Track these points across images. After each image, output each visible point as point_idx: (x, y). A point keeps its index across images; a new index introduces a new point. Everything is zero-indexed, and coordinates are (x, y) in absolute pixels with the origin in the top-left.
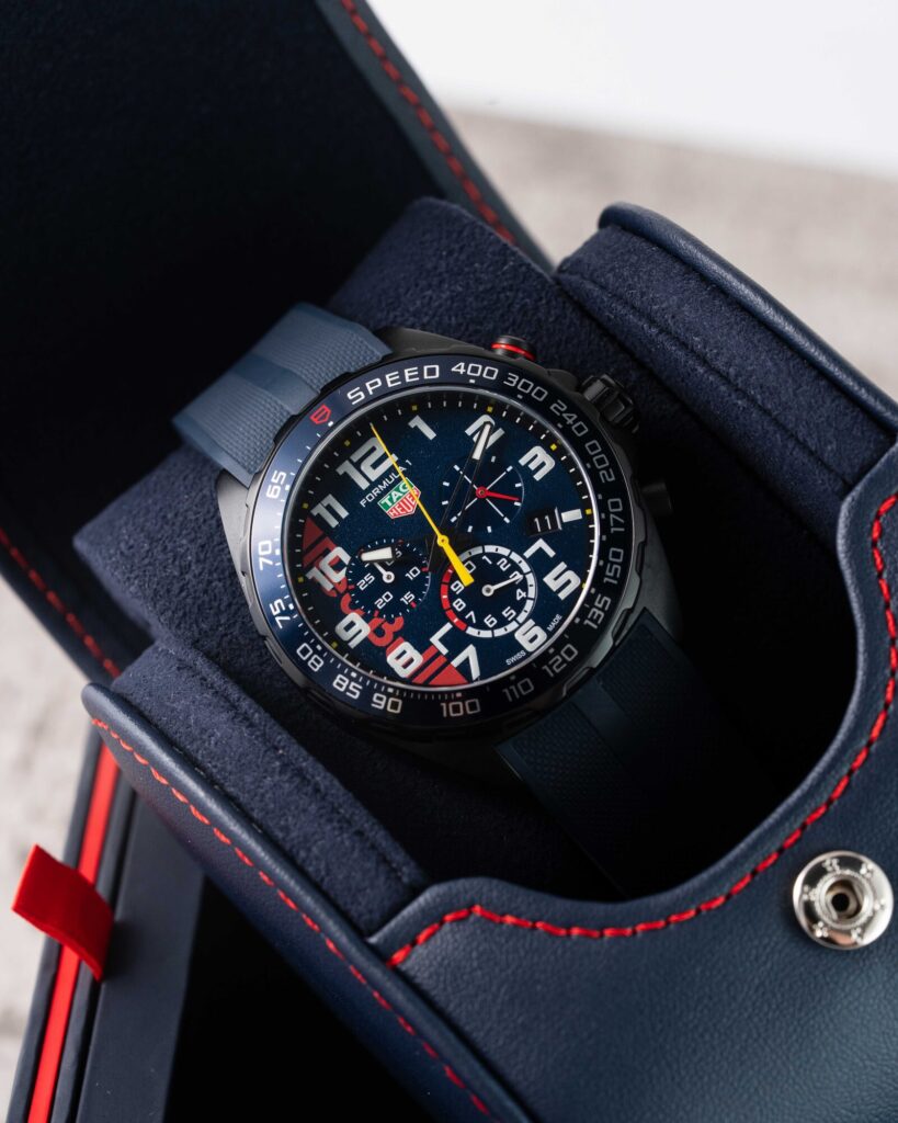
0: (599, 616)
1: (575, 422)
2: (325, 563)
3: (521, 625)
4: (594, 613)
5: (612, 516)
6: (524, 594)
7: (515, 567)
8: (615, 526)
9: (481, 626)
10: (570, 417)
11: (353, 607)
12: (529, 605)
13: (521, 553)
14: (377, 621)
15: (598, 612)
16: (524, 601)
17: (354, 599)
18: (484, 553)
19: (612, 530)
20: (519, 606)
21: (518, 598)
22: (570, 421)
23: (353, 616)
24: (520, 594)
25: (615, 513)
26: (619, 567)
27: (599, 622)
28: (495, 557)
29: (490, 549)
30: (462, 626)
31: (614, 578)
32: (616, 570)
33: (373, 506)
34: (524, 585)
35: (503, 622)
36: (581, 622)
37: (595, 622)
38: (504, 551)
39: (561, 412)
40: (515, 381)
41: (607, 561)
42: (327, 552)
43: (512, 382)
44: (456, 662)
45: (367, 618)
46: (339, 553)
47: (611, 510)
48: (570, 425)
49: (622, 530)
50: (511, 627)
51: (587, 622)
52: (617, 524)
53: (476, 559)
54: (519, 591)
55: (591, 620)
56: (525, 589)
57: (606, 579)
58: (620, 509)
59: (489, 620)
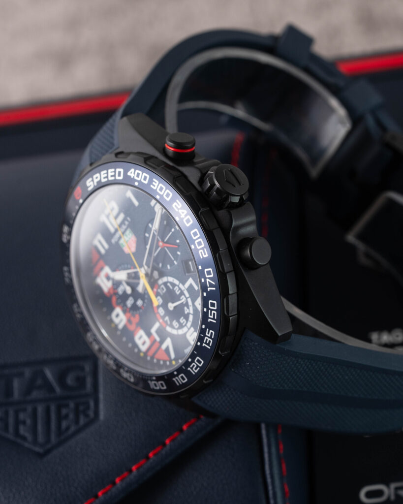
0: (210, 341)
1: (186, 216)
2: (102, 274)
3: (189, 329)
4: (207, 340)
5: (208, 280)
6: (188, 310)
7: (182, 293)
8: (210, 287)
9: (172, 327)
10: (183, 213)
11: (118, 304)
12: (191, 318)
13: (184, 284)
14: (128, 314)
15: (209, 339)
16: (189, 314)
17: (117, 299)
18: (168, 282)
19: (209, 289)
20: (186, 317)
21: (186, 312)
22: (183, 216)
23: (118, 310)
24: (186, 311)
25: (209, 278)
26: (215, 312)
27: (211, 345)
28: (174, 285)
29: (171, 279)
30: (164, 325)
31: (213, 319)
32: (214, 314)
33: (117, 243)
34: (187, 305)
35: (181, 326)
36: (201, 344)
37: (208, 344)
38: (176, 282)
39: (178, 209)
40: (156, 185)
41: (208, 309)
42: (102, 269)
43: (154, 186)
44: (164, 347)
45: (125, 312)
46: (107, 270)
47: (207, 276)
48: (183, 218)
49: (214, 289)
50: (185, 329)
51: (204, 345)
52: (211, 285)
53: (165, 284)
54: (186, 308)
55: (206, 343)
56: (188, 308)
57: (209, 320)
58: (212, 276)
59: (175, 323)
